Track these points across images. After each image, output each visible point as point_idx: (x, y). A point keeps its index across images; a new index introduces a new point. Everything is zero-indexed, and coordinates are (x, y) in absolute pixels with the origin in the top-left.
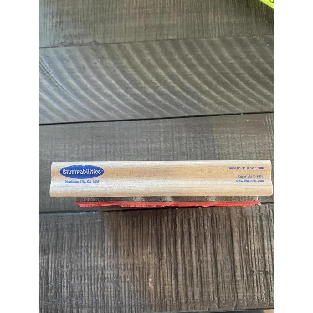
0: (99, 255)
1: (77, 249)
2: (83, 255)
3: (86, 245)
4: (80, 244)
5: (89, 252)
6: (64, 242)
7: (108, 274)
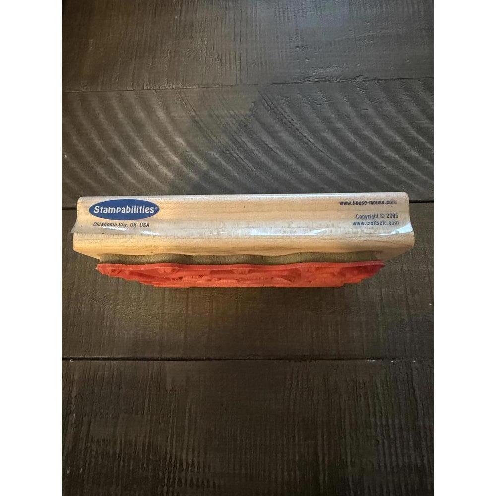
0: (411, 444)
1: (368, 430)
2: (381, 442)
3: (384, 423)
4: (372, 420)
5: (392, 437)
6: (343, 416)
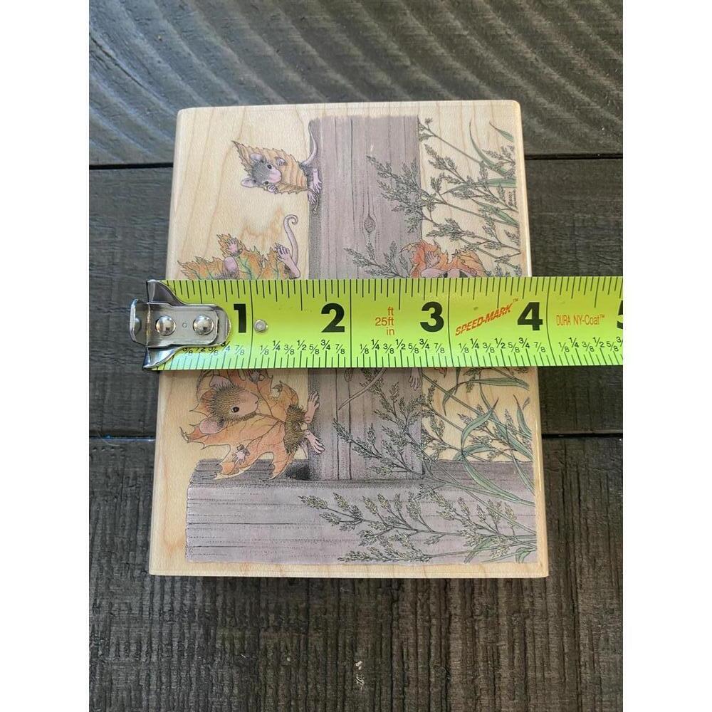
1: (131, 554)
7: (223, 639)
